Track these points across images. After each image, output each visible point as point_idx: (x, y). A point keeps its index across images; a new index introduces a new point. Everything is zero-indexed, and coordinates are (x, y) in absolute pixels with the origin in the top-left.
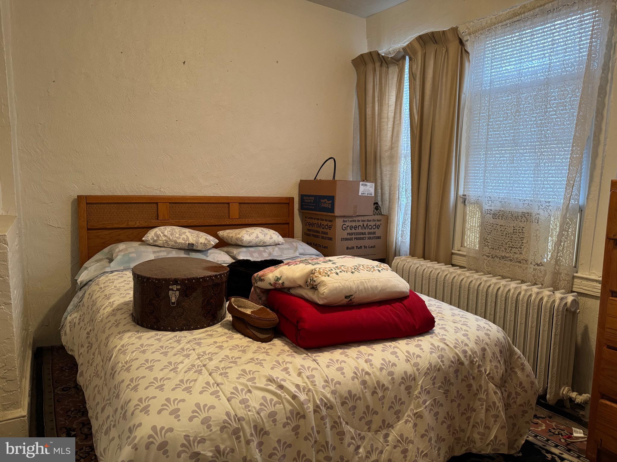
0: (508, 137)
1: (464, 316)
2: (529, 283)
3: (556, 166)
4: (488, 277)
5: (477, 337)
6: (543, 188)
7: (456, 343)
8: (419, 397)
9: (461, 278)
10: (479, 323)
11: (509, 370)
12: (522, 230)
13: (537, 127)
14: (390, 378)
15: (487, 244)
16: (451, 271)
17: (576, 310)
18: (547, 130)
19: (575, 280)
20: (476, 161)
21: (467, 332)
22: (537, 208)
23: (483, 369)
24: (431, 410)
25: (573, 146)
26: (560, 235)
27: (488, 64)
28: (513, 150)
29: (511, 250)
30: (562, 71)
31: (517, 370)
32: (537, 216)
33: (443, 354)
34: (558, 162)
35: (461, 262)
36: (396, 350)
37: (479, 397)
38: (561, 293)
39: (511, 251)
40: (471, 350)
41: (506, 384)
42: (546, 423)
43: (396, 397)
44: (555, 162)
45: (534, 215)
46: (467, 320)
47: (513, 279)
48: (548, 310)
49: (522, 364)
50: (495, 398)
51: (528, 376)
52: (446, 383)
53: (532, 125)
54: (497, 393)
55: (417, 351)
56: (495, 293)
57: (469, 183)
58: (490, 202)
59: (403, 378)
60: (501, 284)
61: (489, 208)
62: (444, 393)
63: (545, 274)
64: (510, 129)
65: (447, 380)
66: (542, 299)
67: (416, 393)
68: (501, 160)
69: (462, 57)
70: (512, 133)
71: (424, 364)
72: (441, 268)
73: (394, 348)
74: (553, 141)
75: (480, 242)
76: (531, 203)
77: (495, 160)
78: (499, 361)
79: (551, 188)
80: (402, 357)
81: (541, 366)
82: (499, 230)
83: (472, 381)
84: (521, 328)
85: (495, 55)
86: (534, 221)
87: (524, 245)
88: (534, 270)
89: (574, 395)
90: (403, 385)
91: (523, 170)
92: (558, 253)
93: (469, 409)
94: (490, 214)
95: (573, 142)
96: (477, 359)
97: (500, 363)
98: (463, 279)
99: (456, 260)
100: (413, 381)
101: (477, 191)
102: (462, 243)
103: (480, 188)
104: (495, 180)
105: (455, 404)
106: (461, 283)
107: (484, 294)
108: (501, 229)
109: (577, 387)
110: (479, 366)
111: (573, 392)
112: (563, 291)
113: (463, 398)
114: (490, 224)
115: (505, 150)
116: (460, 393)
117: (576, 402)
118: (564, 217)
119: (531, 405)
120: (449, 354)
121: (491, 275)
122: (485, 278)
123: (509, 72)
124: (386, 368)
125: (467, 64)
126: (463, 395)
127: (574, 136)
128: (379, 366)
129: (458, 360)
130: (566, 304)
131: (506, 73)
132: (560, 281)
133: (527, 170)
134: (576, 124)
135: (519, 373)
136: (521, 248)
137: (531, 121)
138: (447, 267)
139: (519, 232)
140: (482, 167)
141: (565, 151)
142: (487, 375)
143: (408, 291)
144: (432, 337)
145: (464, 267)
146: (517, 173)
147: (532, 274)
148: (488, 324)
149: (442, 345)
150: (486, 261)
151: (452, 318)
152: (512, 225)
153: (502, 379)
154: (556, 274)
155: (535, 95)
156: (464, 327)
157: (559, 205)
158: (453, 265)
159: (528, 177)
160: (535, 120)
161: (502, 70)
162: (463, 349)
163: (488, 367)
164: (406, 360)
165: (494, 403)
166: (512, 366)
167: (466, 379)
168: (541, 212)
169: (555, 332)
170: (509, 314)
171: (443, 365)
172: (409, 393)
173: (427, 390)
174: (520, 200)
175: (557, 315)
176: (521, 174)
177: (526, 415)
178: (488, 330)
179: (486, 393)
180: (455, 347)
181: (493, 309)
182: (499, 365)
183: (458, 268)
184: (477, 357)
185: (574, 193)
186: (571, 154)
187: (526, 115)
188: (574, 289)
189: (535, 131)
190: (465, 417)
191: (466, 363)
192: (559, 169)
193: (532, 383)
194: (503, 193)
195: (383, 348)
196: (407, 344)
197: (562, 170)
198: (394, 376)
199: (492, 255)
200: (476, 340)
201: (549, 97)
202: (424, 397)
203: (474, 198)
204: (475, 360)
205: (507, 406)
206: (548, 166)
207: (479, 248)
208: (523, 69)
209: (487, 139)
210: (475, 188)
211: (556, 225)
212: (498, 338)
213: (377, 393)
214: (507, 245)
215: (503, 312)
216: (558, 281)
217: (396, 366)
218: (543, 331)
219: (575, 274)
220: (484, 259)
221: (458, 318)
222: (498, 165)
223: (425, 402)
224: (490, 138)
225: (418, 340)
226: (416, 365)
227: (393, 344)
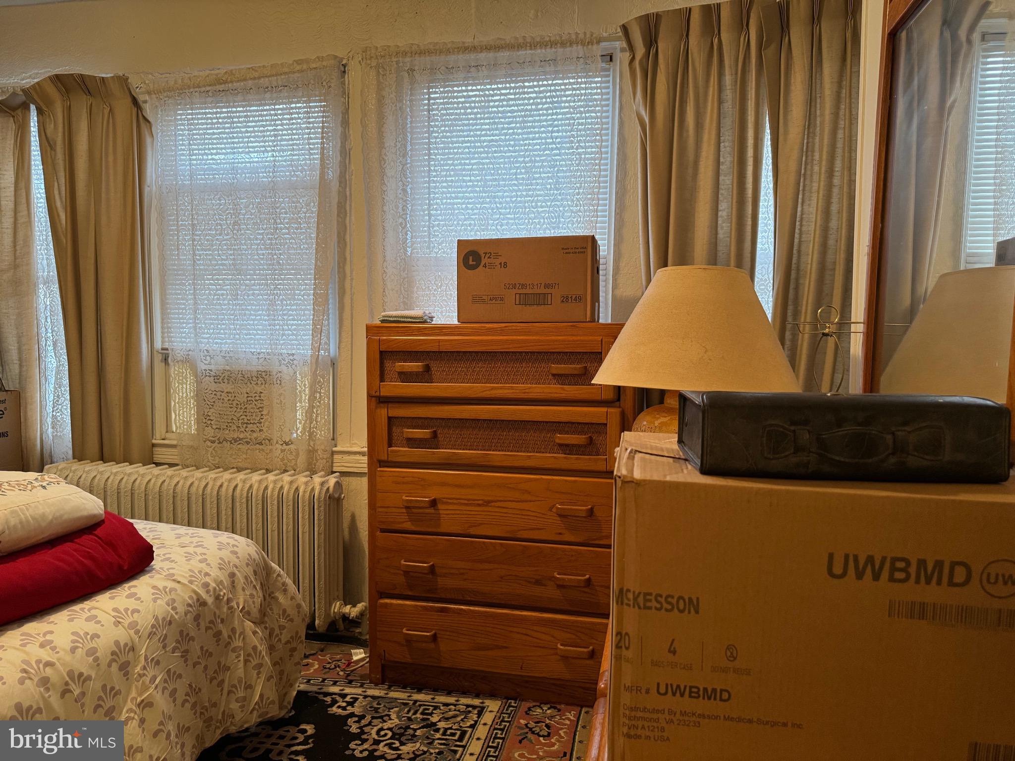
0: (225, 260)
1: (195, 535)
2: (277, 472)
3: (297, 305)
4: (216, 473)
5: (221, 559)
6: (283, 335)
7: (191, 576)
8: (144, 675)
9: (175, 482)
10: (219, 539)
11: (267, 596)
12: (260, 396)
13: (266, 249)
14: (91, 659)
15: (209, 422)
16: (156, 474)
17: (340, 495)
18: (280, 254)
19: (335, 457)
20: (179, 294)
21: (204, 557)
22: (277, 363)
23: (234, 604)
24: (164, 688)
25: (315, 279)
26: (312, 398)
27: (183, 145)
28: (235, 280)
29: (247, 427)
30: (290, 175)
31: (277, 594)
32: (279, 375)
33: (173, 596)
34: (298, 300)
35: (170, 457)
36: (94, 612)
37: (233, 646)
38: (321, 477)
39: (247, 429)
40: (215, 581)
41: (266, 618)
42: (318, 660)
43: (104, 687)
44: (295, 299)
45: (275, 374)
46: (200, 539)
47: (254, 470)
48: (307, 503)
49: (284, 584)
50: (255, 641)
51: (292, 598)
52: (182, 640)
53: (258, 245)
54: (258, 633)
55: (132, 604)
56: (231, 494)
57: (170, 328)
58: (208, 358)
59: (113, 653)
60: (239, 479)
61: (207, 367)
62: (182, 656)
63: (298, 455)
64: (228, 249)
65: (185, 634)
66: (297, 489)
67: (138, 669)
68: (218, 295)
69: (138, 126)
70: (231, 255)
71: (145, 621)
72: (138, 471)
73: (89, 610)
74: (289, 269)
75: (198, 421)
76: (268, 357)
77: (210, 294)
78: (255, 587)
79: (293, 335)
80: (107, 619)
81: (305, 582)
82: (226, 399)
83: (221, 626)
84: (273, 536)
85: (194, 134)
86: (275, 383)
87: (265, 418)
88: (283, 451)
89: (347, 609)
90: (114, 665)
91: (252, 309)
92: (311, 423)
93: (220, 669)
94: (210, 376)
95: (315, 274)
96: (225, 591)
97: (256, 589)
98: (178, 482)
99: (161, 454)
100: (131, 653)
101: (185, 342)
102: (167, 426)
103: (189, 338)
104: (213, 324)
105: (200, 668)
106: (174, 490)
107: (215, 499)
108: (228, 398)
109: (350, 598)
110: (229, 601)
111: (346, 605)
112: (323, 473)
113: (211, 654)
114: (210, 392)
115: (223, 280)
116: (205, 649)
117: (351, 618)
118: (314, 374)
119: (300, 637)
120: (182, 594)
121: (221, 469)
122: (212, 475)
123: (217, 164)
124: (81, 646)
125: (148, 140)
126: (210, 650)
127: (315, 266)
128: (68, 646)
129: (198, 600)
130: (328, 489)
131: (214, 164)
132: (317, 460)
133: (259, 310)
134: (316, 249)
135: (281, 598)
136: (260, 423)
137: (257, 239)
138: (147, 469)
139: (256, 400)
140: (189, 304)
141: (306, 284)
142: (241, 611)
143: (102, 512)
144: (151, 577)
145: (177, 465)
146: (245, 315)
147: (280, 457)
148: (233, 538)
149: (170, 584)
150: (211, 449)
151: (177, 542)
152: (244, 391)
153: (260, 611)
154: (312, 452)
155: (259, 203)
156: (199, 550)
157: (306, 358)
158: (158, 464)
159: (261, 319)
160: (262, 239)
161: (208, 160)
162: (202, 582)
163: (241, 600)
164: (114, 623)
165: (255, 648)
166: (271, 590)
167: (211, 625)
168: (284, 368)
169: (319, 530)
170: (254, 521)
171: (176, 613)
172: (126, 674)
173: (155, 660)
174: (253, 353)
175: (319, 507)
176: (251, 315)
177: (295, 654)
178: (234, 546)
179: (242, 636)
180: (191, 582)
181: (230, 519)
182: (255, 593)
183: (167, 466)
184: (224, 588)
185: (323, 342)
186: (315, 289)
187: (248, 230)
188: (335, 469)
189: (263, 254)
190: (215, 682)
191: (210, 600)
192: (301, 310)
193: (299, 606)
194: (226, 343)
195: (68, 615)
196: (112, 598)
197: (304, 310)
198: (98, 654)
199: (219, 439)
200: (220, 564)
201: (278, 208)
202: (151, 673)
203: (182, 353)
204: (222, 594)
205: (271, 648)
206: (287, 305)
207: (197, 430)
208: (238, 163)
209: (194, 261)
210: (181, 337)
211: (305, 385)
212: (249, 555)
213: (71, 692)
214: (240, 421)
215: (245, 520)
216: (315, 461)
217: (98, 636)
218: (303, 533)
219: (334, 449)
220: (208, 447)
221: (186, 540)
222: (215, 302)
223: (154, 679)
224: (199, 260)
225: (129, 588)
226: (133, 625)
227: (87, 604)
